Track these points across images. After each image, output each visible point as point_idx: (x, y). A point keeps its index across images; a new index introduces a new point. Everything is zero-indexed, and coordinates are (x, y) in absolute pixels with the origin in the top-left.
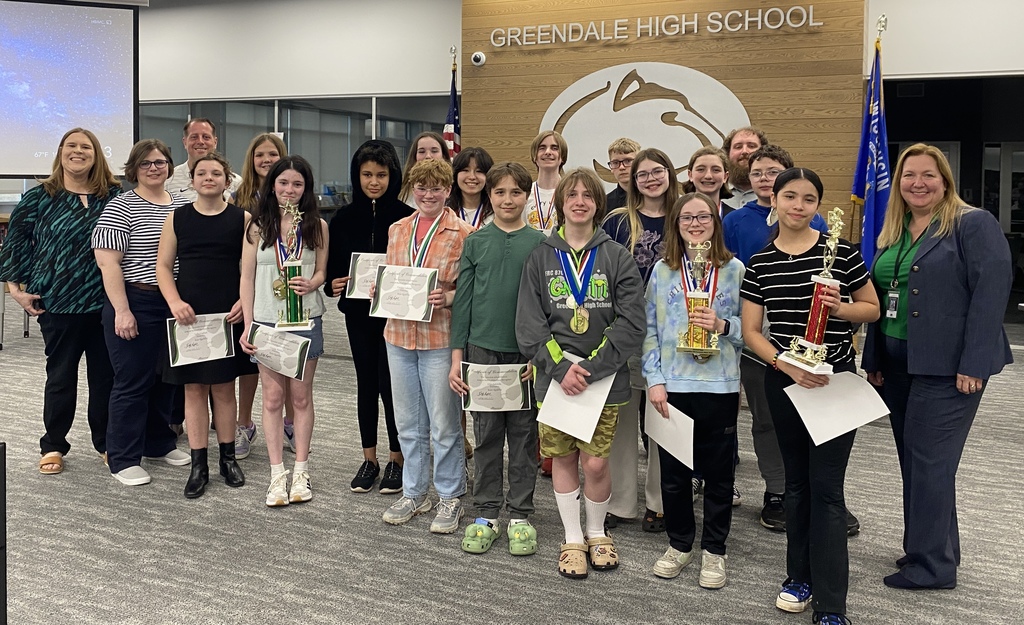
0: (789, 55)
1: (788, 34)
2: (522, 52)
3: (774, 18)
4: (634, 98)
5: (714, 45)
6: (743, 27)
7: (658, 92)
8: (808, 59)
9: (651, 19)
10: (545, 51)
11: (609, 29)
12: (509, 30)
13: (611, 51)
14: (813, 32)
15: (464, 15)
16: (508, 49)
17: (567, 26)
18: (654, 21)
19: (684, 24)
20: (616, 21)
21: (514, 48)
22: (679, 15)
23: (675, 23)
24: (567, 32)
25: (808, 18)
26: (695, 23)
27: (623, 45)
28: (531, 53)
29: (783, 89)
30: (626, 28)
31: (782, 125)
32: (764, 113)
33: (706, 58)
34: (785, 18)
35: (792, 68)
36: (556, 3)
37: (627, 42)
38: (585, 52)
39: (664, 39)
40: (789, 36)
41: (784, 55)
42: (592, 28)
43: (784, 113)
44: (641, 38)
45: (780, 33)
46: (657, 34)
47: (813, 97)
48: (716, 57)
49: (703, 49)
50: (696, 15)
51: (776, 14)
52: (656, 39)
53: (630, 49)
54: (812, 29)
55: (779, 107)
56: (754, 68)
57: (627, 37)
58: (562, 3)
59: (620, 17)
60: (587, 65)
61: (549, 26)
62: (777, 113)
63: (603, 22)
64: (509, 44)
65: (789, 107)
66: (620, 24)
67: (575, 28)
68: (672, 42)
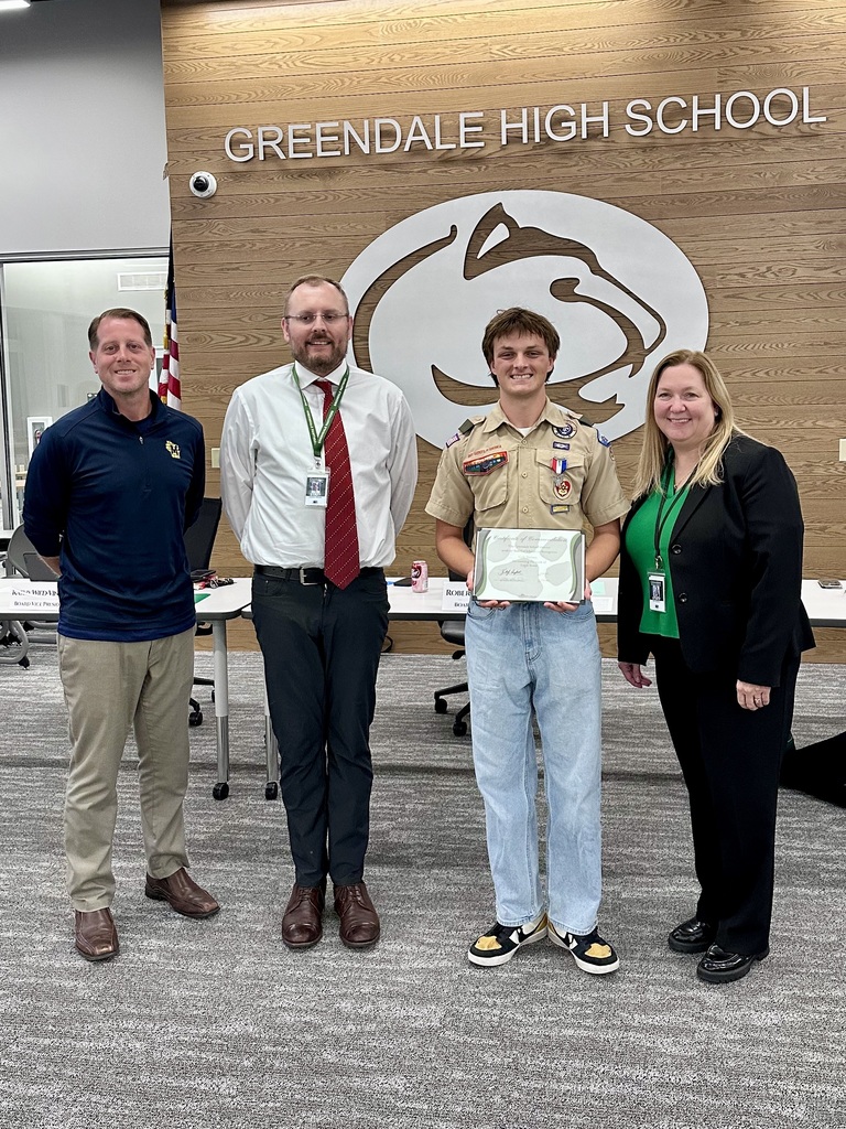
0: (768, 175)
1: (765, 138)
2: (286, 172)
3: (742, 110)
4: (501, 255)
5: (637, 159)
8: (801, 181)
9: (525, 111)
10: (330, 172)
11: (450, 132)
12: (260, 130)
13: (454, 170)
14: (811, 135)
15: (170, 102)
16: (260, 167)
17: (371, 125)
18: (530, 115)
19: (585, 120)
20: (462, 116)
21: (271, 166)
22: (576, 105)
23: (568, 119)
24: (372, 134)
25: (801, 110)
26: (605, 119)
27: (475, 160)
28: (303, 174)
29: (759, 234)
30: (480, 129)
31: (759, 296)
32: (728, 277)
33: (625, 183)
34: (761, 109)
35: (773, 198)
36: (347, 82)
37: (484, 153)
38: (406, 172)
39: (550, 148)
40: (769, 142)
41: (760, 174)
42: (417, 128)
43: (762, 275)
44: (509, 146)
45: (753, 136)
46: (537, 140)
47: (812, 247)
48: (641, 180)
49: (618, 167)
50: (605, 104)
51: (745, 102)
52: (534, 148)
53: (487, 167)
54: (805, 129)
55: (753, 265)
56: (708, 199)
57: (482, 144)
58: (359, 82)
59: (469, 109)
60: (411, 196)
61: (337, 124)
62: (749, 275)
63: (437, 118)
64: (262, 158)
65: (770, 264)
66: (469, 121)
67: (385, 128)
68: (565, 153)
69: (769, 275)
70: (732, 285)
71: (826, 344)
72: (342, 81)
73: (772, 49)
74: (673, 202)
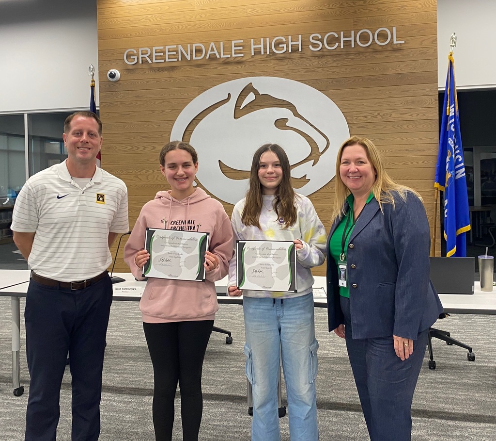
0: (377, 69)
1: (376, 51)
2: (152, 69)
3: (364, 38)
4: (251, 107)
5: (315, 62)
6: (339, 46)
8: (393, 72)
9: (262, 39)
10: (173, 68)
11: (227, 49)
12: (140, 50)
13: (229, 67)
14: (397, 49)
15: (100, 38)
16: (140, 67)
17: (191, 47)
18: (265, 42)
19: (290, 44)
20: (233, 42)
21: (145, 66)
22: (286, 37)
23: (282, 43)
24: (191, 51)
25: (392, 38)
26: (300, 43)
27: (239, 62)
28: (160, 69)
29: (374, 97)
30: (242, 48)
31: (374, 127)
32: (359, 118)
33: (310, 73)
34: (373, 37)
35: (380, 80)
36: (181, 27)
37: (244, 59)
38: (207, 69)
39: (274, 57)
40: (377, 53)
41: (373, 68)
42: (212, 48)
43: (376, 117)
44: (255, 56)
45: (370, 50)
46: (268, 53)
47: (399, 103)
48: (317, 72)
49: (306, 65)
50: (300, 36)
51: (366, 34)
52: (267, 57)
53: (245, 66)
54: (395, 47)
55: (370, 112)
56: (349, 81)
57: (243, 55)
58: (186, 27)
59: (236, 39)
60: (209, 80)
61: (175, 46)
62: (369, 117)
63: (222, 43)
64: (141, 62)
65: (379, 112)
66: (237, 45)
67: (197, 48)
68: (281, 59)
71: (407, 150)
72: (178, 27)
73: (379, 9)
74: (332, 82)
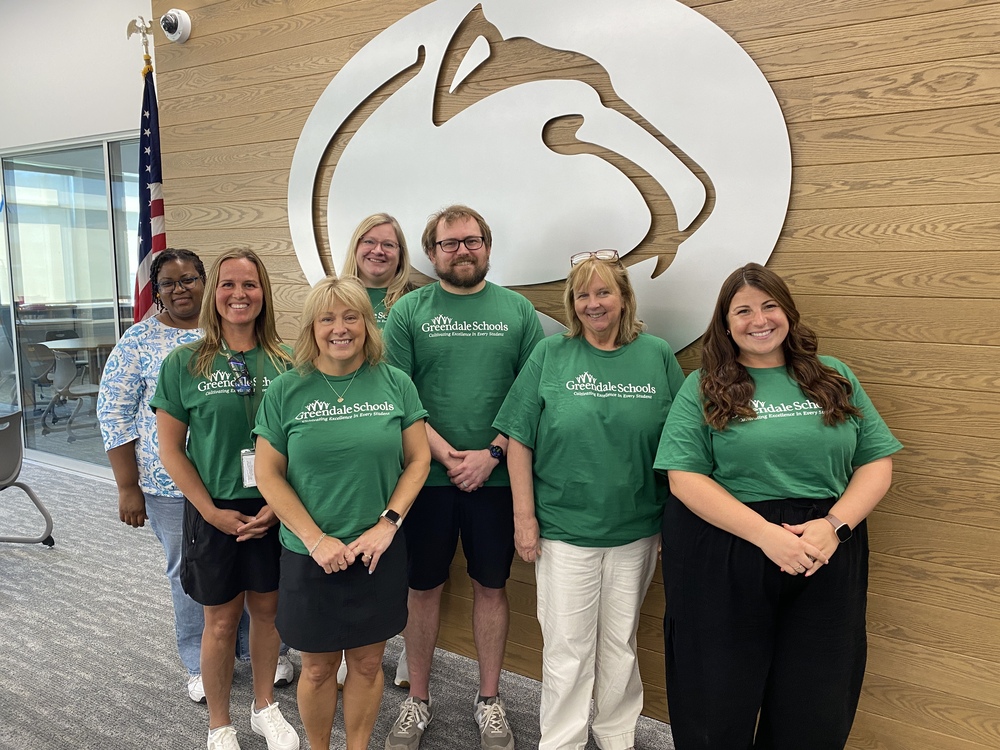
7: (539, 64)
31: (892, 133)
32: (835, 99)
43: (903, 91)
55: (883, 72)
62: (876, 93)
65: (918, 69)
69: (917, 89)
70: (842, 113)
